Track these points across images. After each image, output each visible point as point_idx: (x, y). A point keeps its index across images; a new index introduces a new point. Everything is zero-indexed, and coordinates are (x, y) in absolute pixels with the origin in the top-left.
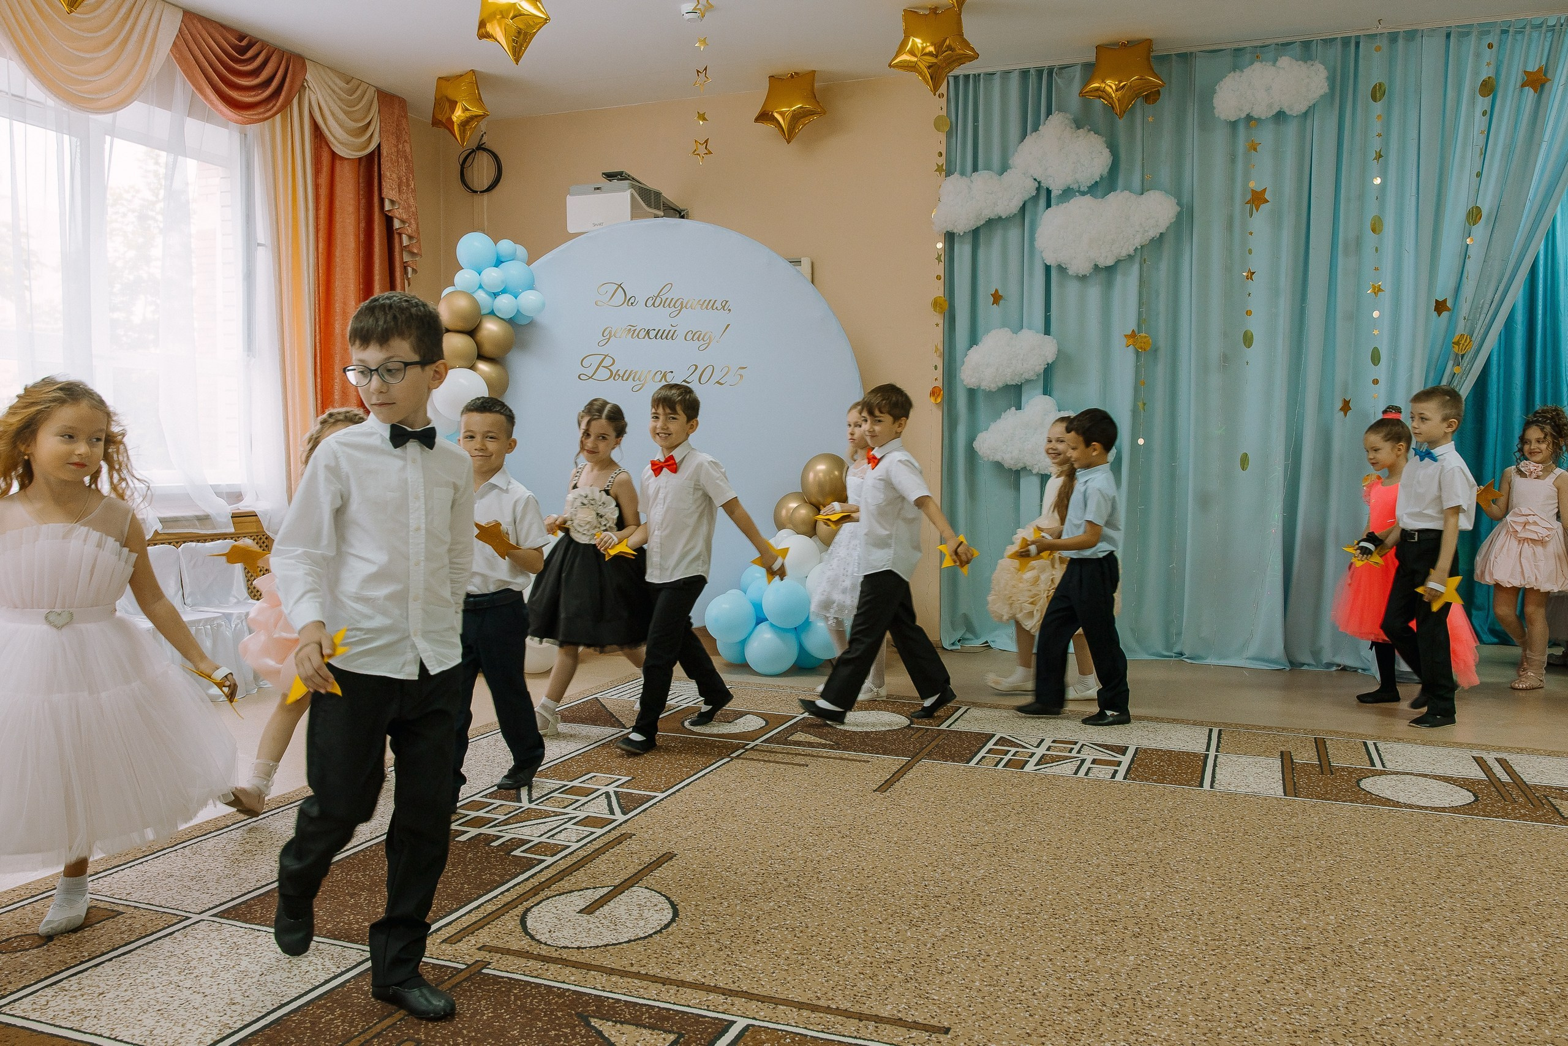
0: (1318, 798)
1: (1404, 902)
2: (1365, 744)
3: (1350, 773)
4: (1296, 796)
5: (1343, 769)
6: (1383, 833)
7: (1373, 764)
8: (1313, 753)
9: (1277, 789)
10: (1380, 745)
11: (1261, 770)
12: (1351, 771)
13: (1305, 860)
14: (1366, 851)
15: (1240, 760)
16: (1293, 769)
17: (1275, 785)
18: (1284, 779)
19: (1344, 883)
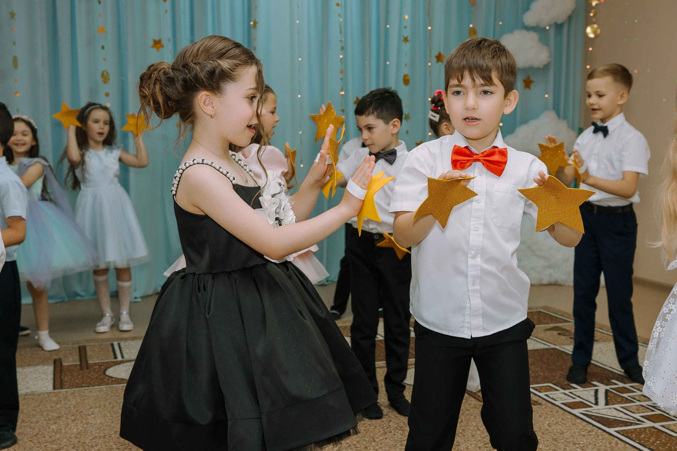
0: (77, 387)
1: (125, 445)
2: (112, 345)
3: (100, 366)
4: (61, 388)
5: (95, 364)
6: (117, 402)
7: (115, 357)
8: (77, 357)
9: (50, 387)
10: (123, 344)
11: (38, 375)
12: (100, 365)
13: (63, 431)
14: (105, 416)
15: (25, 371)
16: (61, 370)
17: (47, 384)
18: (54, 379)
19: (87, 441)
